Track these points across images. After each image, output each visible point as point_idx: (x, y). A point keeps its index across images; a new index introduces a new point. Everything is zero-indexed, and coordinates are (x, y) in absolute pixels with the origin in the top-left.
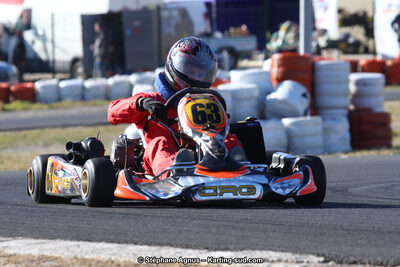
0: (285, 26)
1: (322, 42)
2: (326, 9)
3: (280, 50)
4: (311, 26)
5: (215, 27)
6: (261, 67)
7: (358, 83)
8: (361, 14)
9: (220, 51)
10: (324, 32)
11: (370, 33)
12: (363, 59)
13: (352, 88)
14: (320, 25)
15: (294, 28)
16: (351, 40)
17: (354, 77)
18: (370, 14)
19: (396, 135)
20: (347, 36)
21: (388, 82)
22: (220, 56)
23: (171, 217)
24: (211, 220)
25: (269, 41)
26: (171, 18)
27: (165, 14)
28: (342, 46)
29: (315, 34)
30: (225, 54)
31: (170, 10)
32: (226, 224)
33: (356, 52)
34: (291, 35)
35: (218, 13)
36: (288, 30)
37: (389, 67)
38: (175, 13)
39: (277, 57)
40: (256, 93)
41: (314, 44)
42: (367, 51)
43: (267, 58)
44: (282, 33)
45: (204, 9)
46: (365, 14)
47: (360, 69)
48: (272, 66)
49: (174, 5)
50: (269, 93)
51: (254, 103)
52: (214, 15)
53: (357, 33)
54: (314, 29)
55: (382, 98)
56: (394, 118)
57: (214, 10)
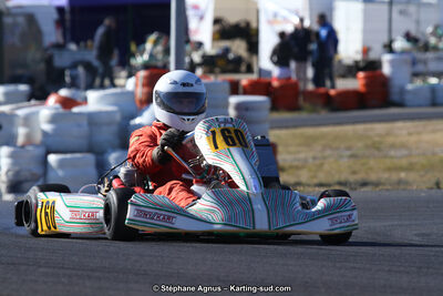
0: (152, 38)
1: (197, 58)
2: (201, 18)
3: (146, 66)
4: (184, 39)
5: (68, 37)
6: (124, 86)
7: (239, 107)
8: (243, 25)
9: (74, 66)
10: (200, 45)
11: (253, 47)
12: (244, 80)
13: (232, 113)
14: (195, 37)
15: (162, 41)
16: (231, 56)
17: (234, 100)
18: (254, 25)
19: (283, 170)
20: (227, 51)
21: (275, 107)
22: (74, 72)
23: (13, 264)
24: (63, 268)
25: (133, 55)
26: (15, 25)
27: (8, 20)
28: (221, 62)
29: (188, 48)
30: (81, 70)
31: (15, 15)
32: (80, 273)
33: (236, 71)
34: (160, 48)
35: (73, 21)
36: (156, 43)
37: (275, 89)
38: (21, 20)
39: (142, 74)
40: (118, 117)
41: (187, 60)
42: (249, 70)
43: (130, 76)
44: (149, 46)
45: (55, 16)
46: (248, 24)
47: (241, 90)
48: (136, 85)
49: (19, 10)
50: (134, 117)
51: (114, 128)
52: (68, 24)
53: (238, 47)
54: (188, 41)
55: (267, 126)
56: (280, 149)
57: (68, 16)
